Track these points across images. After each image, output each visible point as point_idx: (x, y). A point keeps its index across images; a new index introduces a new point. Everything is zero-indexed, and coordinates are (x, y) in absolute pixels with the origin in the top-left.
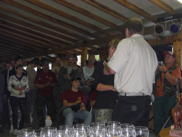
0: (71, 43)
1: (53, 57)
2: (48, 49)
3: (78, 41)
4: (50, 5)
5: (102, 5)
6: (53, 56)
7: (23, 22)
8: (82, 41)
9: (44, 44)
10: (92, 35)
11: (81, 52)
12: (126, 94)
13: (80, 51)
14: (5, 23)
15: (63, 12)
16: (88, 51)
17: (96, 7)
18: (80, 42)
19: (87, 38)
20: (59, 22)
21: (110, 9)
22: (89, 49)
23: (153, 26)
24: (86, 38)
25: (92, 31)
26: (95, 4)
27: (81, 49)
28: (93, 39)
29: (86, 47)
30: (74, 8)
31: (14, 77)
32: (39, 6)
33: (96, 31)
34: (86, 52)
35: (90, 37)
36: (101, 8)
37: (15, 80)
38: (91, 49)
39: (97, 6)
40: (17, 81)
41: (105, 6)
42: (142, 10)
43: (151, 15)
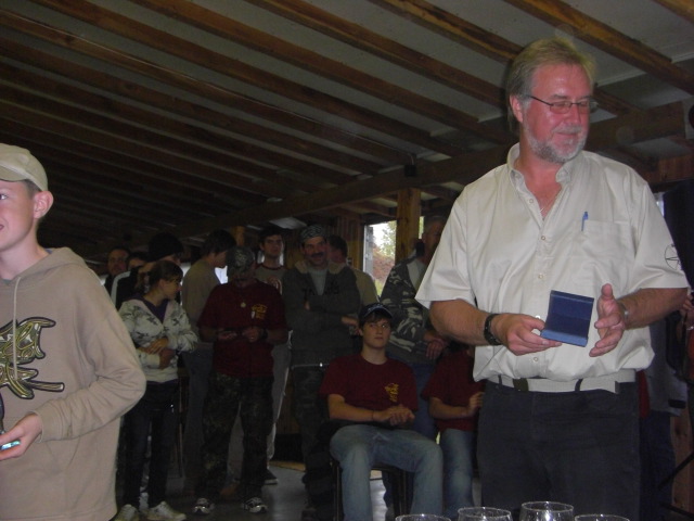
0: (355, 177)
1: (287, 230)
2: (269, 200)
3: (381, 167)
4: (276, 35)
5: (471, 25)
6: (287, 223)
7: (176, 99)
8: (400, 167)
9: (256, 179)
10: (436, 144)
11: (396, 208)
13: (394, 204)
14: (108, 105)
15: (325, 59)
16: (423, 203)
17: (452, 36)
18: (391, 169)
19: (419, 156)
20: (309, 94)
21: (506, 41)
22: (424, 195)
23: (680, 103)
24: (414, 155)
25: (438, 130)
26: (448, 27)
27: (394, 198)
28: (442, 157)
29: (414, 190)
30: (366, 43)
32: (233, 39)
33: (450, 129)
34: (414, 206)
35: (431, 152)
36: (470, 38)
37: (145, 318)
38: (435, 197)
39: (457, 31)
41: (488, 30)
42: (634, 41)
43: (670, 60)
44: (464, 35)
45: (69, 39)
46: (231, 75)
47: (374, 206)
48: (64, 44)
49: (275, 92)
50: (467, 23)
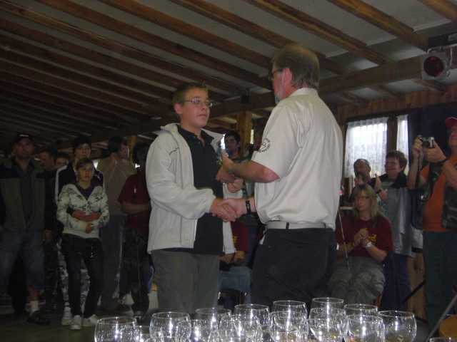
2: (152, 118)
3: (227, 97)
4: (158, 10)
5: (287, 6)
7: (92, 51)
8: (238, 97)
9: (144, 104)
10: (262, 82)
11: (235, 124)
12: (288, 224)
13: (234, 121)
14: (47, 54)
15: (190, 26)
16: (253, 121)
17: (274, 13)
18: (233, 98)
19: (251, 90)
20: (180, 49)
21: (307, 15)
22: (254, 116)
23: (418, 58)
24: (248, 89)
25: (262, 72)
26: (270, 5)
27: (234, 117)
28: (266, 91)
29: (247, 112)
30: (218, 16)
31: (73, 187)
32: (130, 12)
34: (248, 123)
35: (259, 88)
36: (284, 14)
37: (75, 195)
38: (261, 117)
39: (276, 9)
40: (79, 196)
41: (296, 8)
42: (390, 17)
43: (413, 30)
44: (281, 11)
45: (21, 11)
46: (130, 36)
47: (221, 122)
48: (19, 14)
49: (157, 47)
50: (283, 4)
